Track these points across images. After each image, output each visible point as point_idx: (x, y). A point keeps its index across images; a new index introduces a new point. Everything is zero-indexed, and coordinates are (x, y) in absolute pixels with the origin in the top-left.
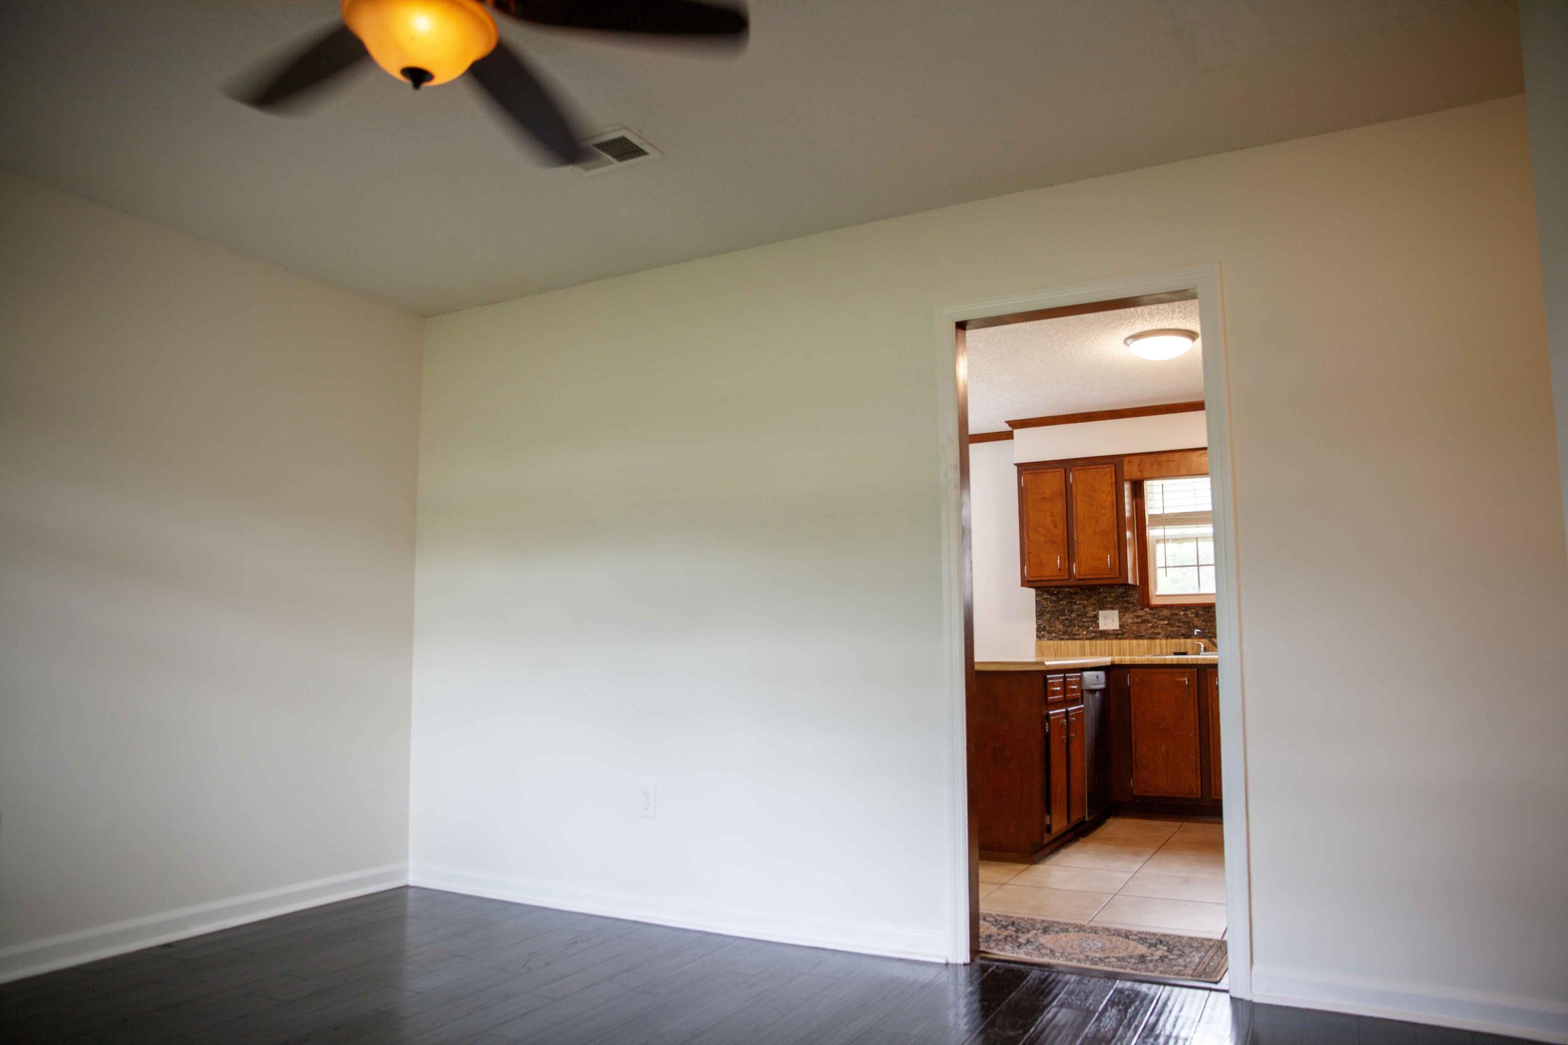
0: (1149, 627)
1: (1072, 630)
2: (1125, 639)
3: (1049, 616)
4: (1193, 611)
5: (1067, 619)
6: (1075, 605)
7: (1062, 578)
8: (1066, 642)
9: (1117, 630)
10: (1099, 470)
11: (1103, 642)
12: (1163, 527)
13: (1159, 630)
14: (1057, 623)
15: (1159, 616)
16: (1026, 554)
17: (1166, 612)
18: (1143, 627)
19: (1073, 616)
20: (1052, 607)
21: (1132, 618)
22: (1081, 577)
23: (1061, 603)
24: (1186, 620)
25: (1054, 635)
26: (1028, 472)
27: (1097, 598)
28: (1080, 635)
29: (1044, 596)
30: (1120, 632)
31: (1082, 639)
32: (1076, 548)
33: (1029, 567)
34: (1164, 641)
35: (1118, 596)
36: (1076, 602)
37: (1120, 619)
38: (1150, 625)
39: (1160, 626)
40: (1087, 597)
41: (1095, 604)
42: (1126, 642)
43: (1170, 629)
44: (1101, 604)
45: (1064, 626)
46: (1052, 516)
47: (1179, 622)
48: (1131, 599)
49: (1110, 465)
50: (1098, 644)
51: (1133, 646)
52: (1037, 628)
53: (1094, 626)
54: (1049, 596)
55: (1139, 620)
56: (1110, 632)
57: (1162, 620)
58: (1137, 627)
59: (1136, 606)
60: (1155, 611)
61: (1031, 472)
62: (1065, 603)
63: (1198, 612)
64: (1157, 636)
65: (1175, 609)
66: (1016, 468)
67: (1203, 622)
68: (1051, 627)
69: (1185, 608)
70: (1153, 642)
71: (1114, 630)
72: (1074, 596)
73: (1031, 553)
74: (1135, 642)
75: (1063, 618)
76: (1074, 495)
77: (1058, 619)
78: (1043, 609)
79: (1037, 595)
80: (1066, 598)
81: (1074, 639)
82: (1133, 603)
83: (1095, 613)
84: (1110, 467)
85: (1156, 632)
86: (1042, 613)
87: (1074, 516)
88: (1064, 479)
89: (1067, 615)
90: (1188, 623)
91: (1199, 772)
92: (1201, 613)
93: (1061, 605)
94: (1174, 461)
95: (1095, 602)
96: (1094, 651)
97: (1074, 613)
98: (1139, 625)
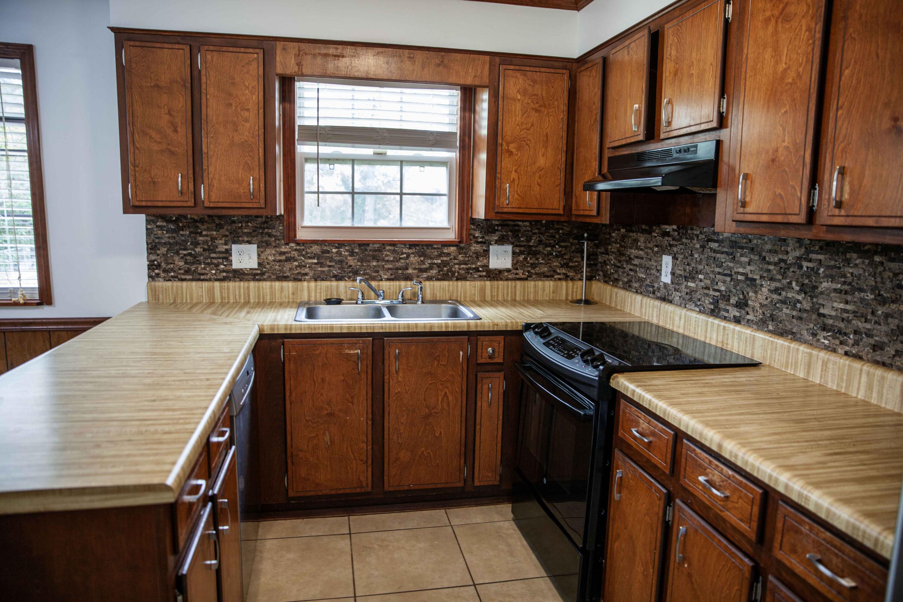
0: (294, 267)
1: (197, 268)
2: (265, 280)
3: (166, 249)
4: (347, 248)
5: (190, 254)
6: (200, 236)
7: (185, 204)
8: (189, 283)
9: (256, 269)
10: (241, 55)
11: (237, 284)
12: (316, 143)
13: (307, 270)
14: (176, 258)
15: (307, 253)
16: (131, 167)
17: (316, 249)
18: (288, 266)
19: (197, 250)
20: (169, 238)
21: (274, 255)
22: (212, 205)
23: (181, 233)
24: (338, 258)
25: (172, 274)
26: (132, 43)
27: (229, 228)
28: (207, 274)
29: (158, 224)
30: (259, 272)
31: (210, 280)
32: (205, 162)
33: (135, 187)
34: (313, 284)
35: (256, 227)
36: (201, 232)
37: (259, 255)
38: (296, 263)
39: (308, 266)
40: (216, 228)
41: (226, 236)
42: (266, 285)
43: (319, 269)
44: (235, 236)
45: (186, 263)
46: (169, 113)
47: (330, 262)
48: (274, 230)
49: (257, 51)
50: (231, 288)
51: (275, 289)
52: (148, 265)
53: (225, 263)
54: (164, 225)
55: (283, 258)
56: (246, 272)
57: (310, 258)
58: (279, 266)
59: (279, 240)
60: (303, 247)
61: (137, 43)
62: (188, 233)
63: (353, 250)
64: (303, 278)
65: (326, 245)
66: (113, 34)
67: (358, 261)
68: (168, 264)
69: (338, 244)
70: (299, 284)
71: (250, 269)
72: (199, 225)
73: (138, 167)
74: (277, 284)
75: (185, 252)
76: (204, 86)
77: (178, 253)
78: (157, 241)
79: (148, 222)
80: (189, 227)
81: (199, 280)
82: (275, 236)
83: (226, 247)
84: (257, 53)
85: (303, 272)
86: (155, 246)
87: (204, 117)
88: (189, 61)
89: (191, 249)
90: (341, 262)
91: (370, 462)
92: (357, 251)
93: (182, 235)
94: (343, 57)
95: (227, 233)
96: (226, 296)
97: (199, 246)
98: (282, 263)
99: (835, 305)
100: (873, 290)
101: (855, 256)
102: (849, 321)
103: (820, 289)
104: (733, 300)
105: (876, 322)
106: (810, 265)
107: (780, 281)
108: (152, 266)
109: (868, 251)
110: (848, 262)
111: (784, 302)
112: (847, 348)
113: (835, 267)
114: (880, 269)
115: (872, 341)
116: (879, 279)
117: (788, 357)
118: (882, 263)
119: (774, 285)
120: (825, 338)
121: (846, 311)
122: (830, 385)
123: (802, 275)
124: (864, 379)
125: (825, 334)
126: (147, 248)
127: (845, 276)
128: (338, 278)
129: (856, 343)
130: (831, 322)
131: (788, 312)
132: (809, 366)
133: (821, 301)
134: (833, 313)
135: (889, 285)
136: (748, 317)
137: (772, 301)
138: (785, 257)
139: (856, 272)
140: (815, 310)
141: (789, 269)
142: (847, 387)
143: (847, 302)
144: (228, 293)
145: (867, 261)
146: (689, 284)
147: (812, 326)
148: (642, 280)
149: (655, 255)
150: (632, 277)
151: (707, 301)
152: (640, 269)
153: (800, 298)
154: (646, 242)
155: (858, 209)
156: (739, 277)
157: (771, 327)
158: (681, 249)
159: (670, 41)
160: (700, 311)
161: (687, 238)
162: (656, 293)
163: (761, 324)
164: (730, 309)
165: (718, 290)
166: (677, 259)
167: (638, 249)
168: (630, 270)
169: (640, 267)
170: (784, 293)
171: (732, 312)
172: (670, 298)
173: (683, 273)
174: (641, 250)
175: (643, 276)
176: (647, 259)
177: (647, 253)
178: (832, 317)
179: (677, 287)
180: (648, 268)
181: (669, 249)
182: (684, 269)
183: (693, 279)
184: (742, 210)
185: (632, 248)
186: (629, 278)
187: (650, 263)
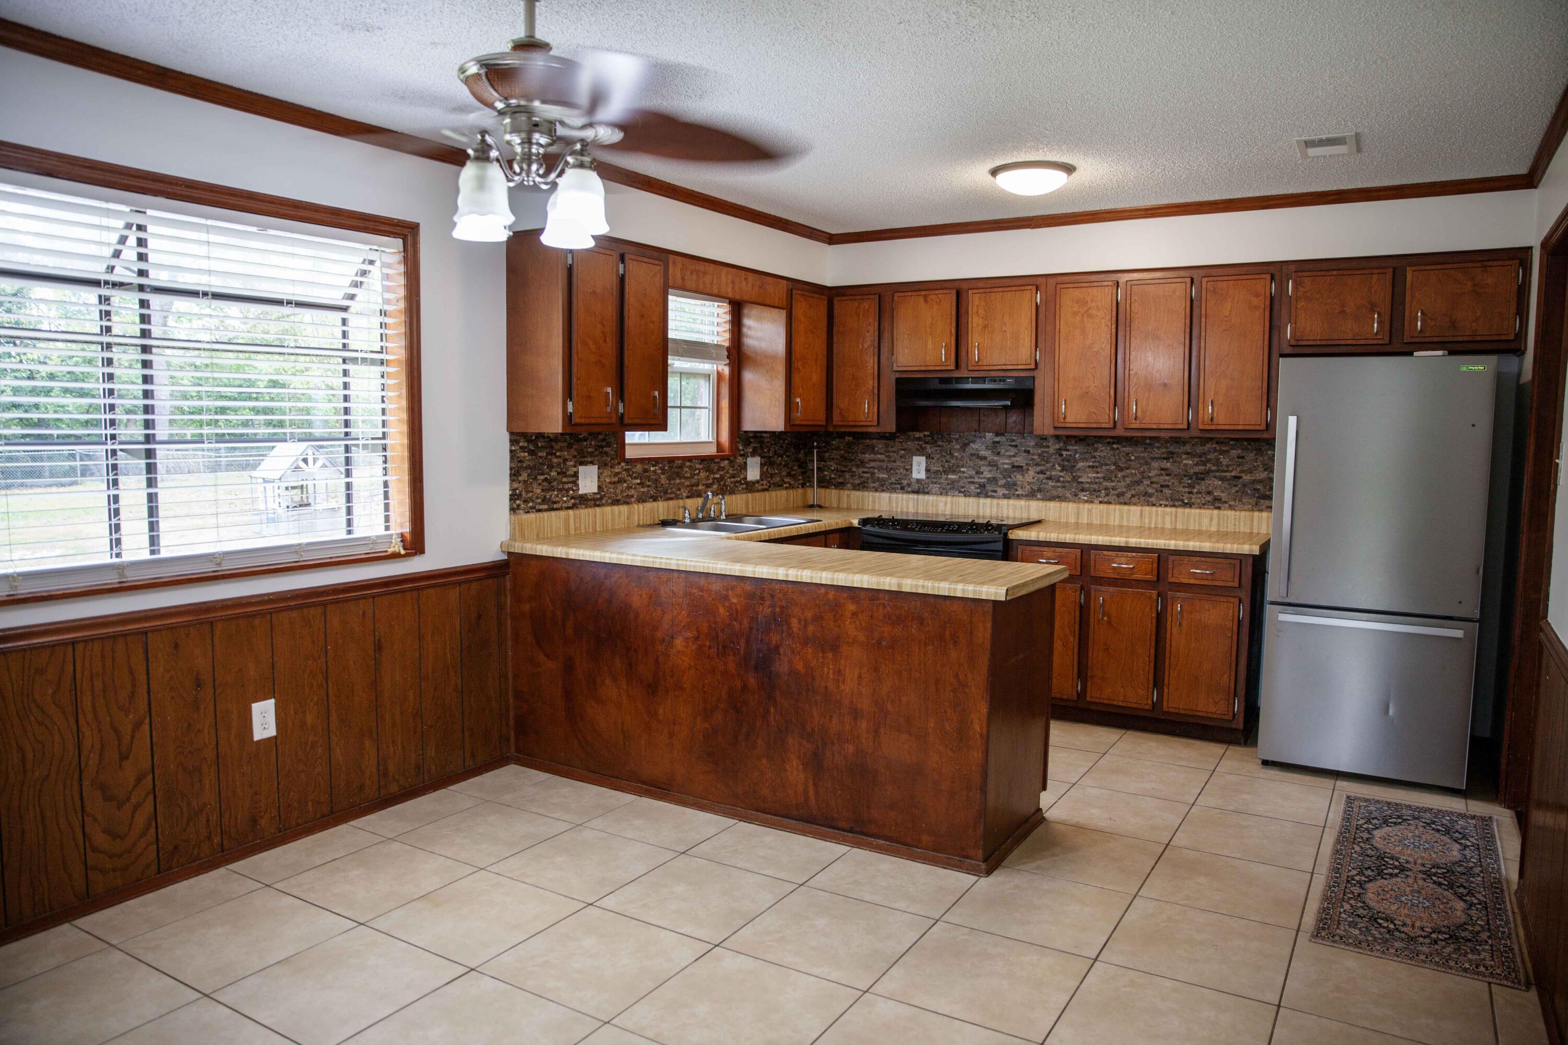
0: (624, 488)
1: (551, 496)
2: (602, 505)
3: (525, 474)
4: (662, 466)
5: (546, 479)
6: (555, 458)
7: (610, 421)
8: (545, 514)
9: (596, 494)
10: (649, 266)
11: (585, 511)
13: (633, 492)
14: (535, 485)
15: (632, 473)
16: (574, 380)
17: (640, 468)
18: (620, 488)
19: (552, 474)
20: (529, 461)
21: (610, 477)
22: (629, 422)
23: (540, 454)
24: (654, 477)
25: (531, 504)
27: (578, 447)
28: (560, 502)
29: (520, 444)
30: (598, 496)
31: (562, 508)
32: (626, 375)
33: (577, 402)
34: (641, 506)
35: (598, 446)
36: (556, 453)
37: (598, 477)
39: (633, 487)
40: (569, 448)
41: (575, 457)
42: (606, 510)
43: (642, 490)
44: (581, 457)
45: (543, 490)
46: (602, 323)
47: (649, 481)
48: (610, 449)
49: (660, 263)
50: (581, 516)
51: (613, 514)
52: (510, 495)
53: (575, 488)
54: (526, 444)
56: (591, 497)
57: (635, 478)
58: (614, 489)
59: (613, 460)
60: (630, 467)
62: (546, 454)
63: (665, 467)
64: (632, 500)
65: (646, 464)
67: (667, 479)
68: (527, 492)
69: (655, 462)
70: (629, 507)
71: (592, 494)
72: (554, 444)
73: (580, 380)
74: (615, 509)
76: (627, 296)
77: (536, 479)
78: (520, 465)
79: (514, 443)
80: (546, 448)
81: (555, 509)
82: (610, 456)
83: (575, 469)
84: (660, 265)
85: (630, 494)
86: (518, 471)
87: (626, 328)
89: (547, 474)
90: (656, 481)
93: (540, 457)
95: (575, 454)
96: (579, 526)
97: (554, 470)
98: (615, 485)
99: (1090, 475)
100: (1114, 464)
101: (1100, 445)
102: (1100, 483)
103: (1077, 467)
104: (1001, 483)
105: (1118, 482)
106: (1068, 453)
107: (1044, 465)
108: (514, 497)
109: (1109, 443)
110: (1096, 450)
111: (1050, 478)
112: (1101, 499)
113: (1087, 453)
114: (1117, 452)
115: (1116, 492)
116: (1117, 457)
117: (1060, 513)
118: (1118, 448)
119: (1039, 469)
120: (1084, 496)
121: (1098, 478)
122: (1095, 522)
123: (1063, 460)
124: (1117, 513)
125: (1084, 493)
126: (510, 475)
127: (1094, 458)
128: (655, 499)
129: (1107, 495)
130: (1087, 486)
132: (1078, 514)
133: (1079, 474)
134: (1089, 480)
135: (1123, 460)
136: (1017, 493)
137: (1038, 479)
138: (1046, 450)
139: (1102, 454)
140: (1075, 479)
141: (1051, 456)
142: (1107, 520)
143: (1098, 473)
144: (580, 522)
145: (1109, 448)
146: (949, 476)
147: (1074, 490)
148: (883, 479)
149: (901, 457)
150: (868, 479)
151: (973, 487)
152: (879, 470)
153: (1062, 474)
154: (887, 447)
155: (1147, 420)
156: (1006, 466)
157: (1039, 496)
158: (936, 450)
159: (976, 302)
160: (965, 496)
161: (943, 441)
162: (906, 488)
163: (1031, 495)
164: (999, 489)
165: (985, 478)
166: (933, 458)
167: (875, 454)
168: (863, 472)
169: (880, 469)
170: (1048, 473)
171: (1001, 491)
172: (926, 490)
173: (941, 469)
174: (880, 454)
175: (884, 476)
176: (889, 461)
177: (888, 456)
178: (1088, 483)
179: (934, 480)
180: (891, 469)
181: (920, 451)
182: (942, 466)
183: (954, 472)
184: (1063, 421)
185: (864, 453)
186: (862, 479)
187: (895, 464)
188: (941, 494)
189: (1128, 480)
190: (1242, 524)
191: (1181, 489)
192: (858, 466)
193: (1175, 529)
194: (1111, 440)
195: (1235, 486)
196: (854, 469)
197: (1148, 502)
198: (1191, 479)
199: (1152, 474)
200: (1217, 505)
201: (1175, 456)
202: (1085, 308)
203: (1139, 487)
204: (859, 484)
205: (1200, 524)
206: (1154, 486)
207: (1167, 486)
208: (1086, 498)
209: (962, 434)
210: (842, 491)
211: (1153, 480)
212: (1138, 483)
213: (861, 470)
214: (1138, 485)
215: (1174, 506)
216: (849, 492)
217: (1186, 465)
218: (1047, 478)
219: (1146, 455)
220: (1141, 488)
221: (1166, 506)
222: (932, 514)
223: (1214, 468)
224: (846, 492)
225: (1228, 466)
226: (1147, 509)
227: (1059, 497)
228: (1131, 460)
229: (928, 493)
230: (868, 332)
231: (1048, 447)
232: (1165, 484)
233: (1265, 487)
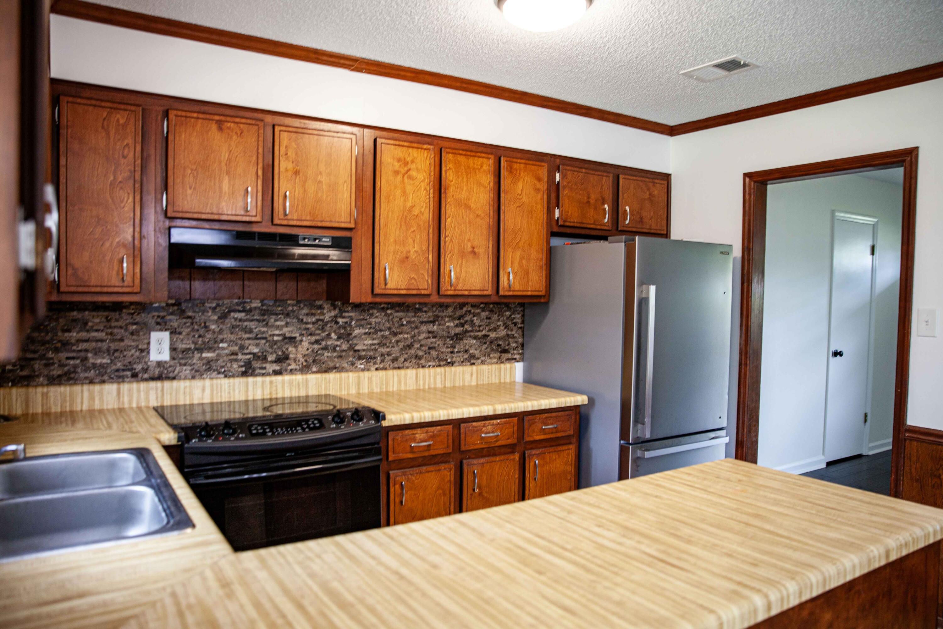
99: (366, 342)
100: (389, 329)
101: (375, 311)
102: (376, 350)
103: (353, 335)
104: (271, 358)
105: (392, 347)
106: (344, 320)
107: (319, 334)
109: (383, 308)
110: (371, 315)
111: (326, 348)
112: (377, 366)
113: (363, 319)
114: (391, 317)
115: (390, 358)
116: (391, 323)
117: (341, 384)
118: (391, 314)
119: (313, 338)
120: (361, 364)
121: (374, 344)
122: (375, 391)
123: (339, 328)
124: (396, 379)
125: (361, 362)
127: (371, 324)
129: (382, 361)
130: (364, 353)
131: (329, 354)
132: (359, 384)
133: (355, 342)
134: (365, 348)
135: (396, 324)
136: (290, 368)
137: (313, 351)
138: (322, 317)
139: (378, 320)
140: (352, 348)
141: (326, 325)
143: (374, 339)
145: (383, 314)
146: (204, 355)
147: (351, 359)
148: (102, 366)
149: (132, 334)
150: (75, 367)
151: (235, 366)
152: (95, 354)
153: (338, 343)
154: (108, 321)
155: (459, 287)
156: (276, 338)
157: (314, 369)
158: (185, 323)
159: (285, 142)
160: (226, 376)
161: (194, 312)
162: (140, 375)
163: (305, 369)
164: (268, 366)
165: (250, 354)
166: (180, 333)
167: (88, 331)
168: (68, 358)
169: (97, 352)
170: (324, 343)
171: (271, 368)
172: (171, 375)
173: (193, 346)
174: (97, 331)
175: (104, 361)
176: (113, 341)
177: (111, 334)
178: (364, 350)
179: (183, 361)
180: (116, 350)
181: (162, 325)
182: (193, 342)
183: (210, 349)
184: (383, 287)
185: (69, 331)
186: (66, 369)
187: (122, 344)
188: (193, 377)
189: (401, 345)
190: (494, 376)
191: (444, 350)
192: (57, 350)
193: (445, 387)
194: (386, 306)
195: (485, 343)
196: (50, 355)
197: (418, 364)
198: (452, 339)
199: (422, 337)
200: (472, 361)
201: (440, 319)
202: (406, 169)
203: (410, 351)
204: (59, 376)
205: (464, 381)
206: (423, 348)
207: (434, 348)
208: (362, 366)
209: (221, 302)
210: (31, 390)
211: (422, 343)
212: (410, 346)
213: (63, 355)
214: (410, 349)
215: (440, 366)
216: (45, 390)
217: (448, 327)
218: (322, 349)
219: (416, 319)
220: (412, 351)
221: (434, 366)
222: (185, 405)
223: (470, 329)
224: (40, 390)
225: (480, 326)
226: (421, 371)
227: (336, 368)
228: (403, 325)
229: (174, 378)
230: (124, 157)
231: (324, 314)
232: (431, 346)
233: (505, 343)
